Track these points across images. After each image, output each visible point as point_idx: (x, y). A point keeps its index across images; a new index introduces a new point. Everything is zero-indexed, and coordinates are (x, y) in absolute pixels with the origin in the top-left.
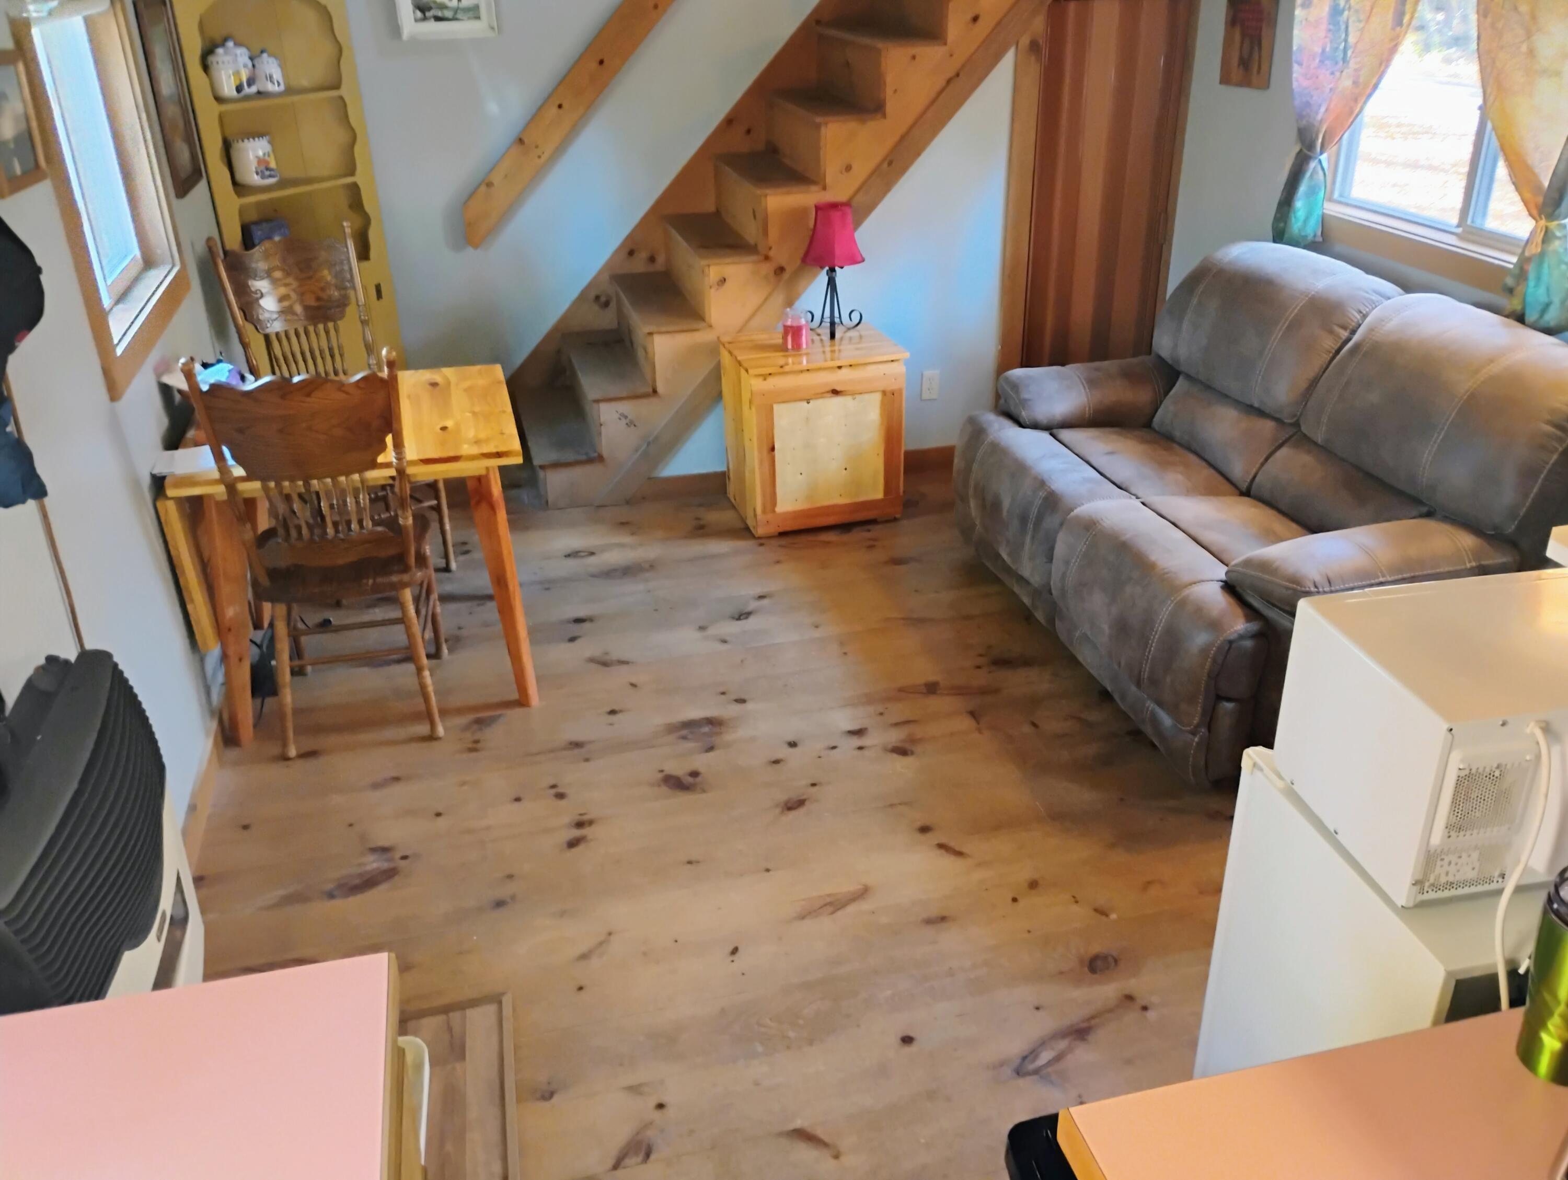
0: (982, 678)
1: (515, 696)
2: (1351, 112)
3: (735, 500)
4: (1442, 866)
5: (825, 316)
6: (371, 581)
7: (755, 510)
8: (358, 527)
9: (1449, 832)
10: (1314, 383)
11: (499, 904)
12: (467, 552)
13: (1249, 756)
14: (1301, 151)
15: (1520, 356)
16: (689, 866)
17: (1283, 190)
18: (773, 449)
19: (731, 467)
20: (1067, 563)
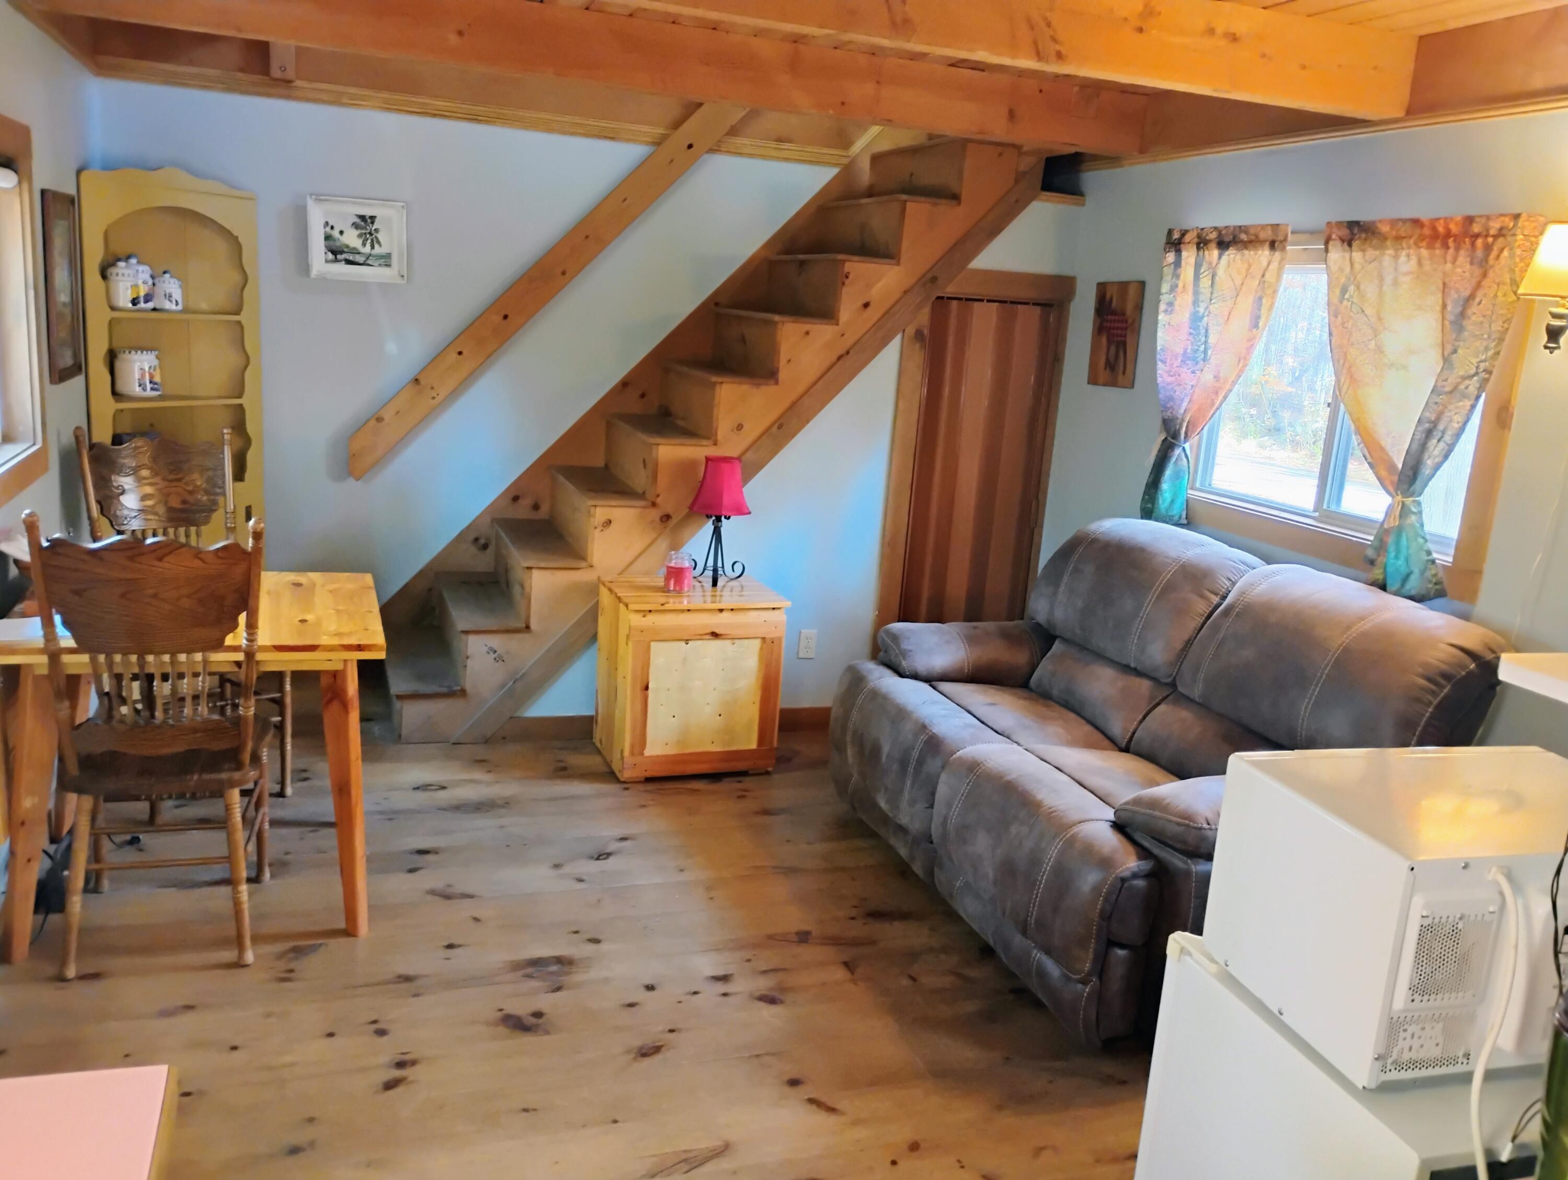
0: (858, 929)
1: (342, 925)
2: (1213, 405)
3: (601, 744)
4: (1405, 1039)
5: (708, 565)
6: (196, 777)
7: (622, 752)
8: (191, 712)
9: (1413, 995)
10: (1189, 643)
11: (295, 1150)
12: (306, 779)
13: (1175, 940)
14: (1166, 439)
15: (1386, 616)
16: (525, 1114)
17: (1151, 473)
18: (647, 688)
19: (600, 710)
20: (949, 805)
